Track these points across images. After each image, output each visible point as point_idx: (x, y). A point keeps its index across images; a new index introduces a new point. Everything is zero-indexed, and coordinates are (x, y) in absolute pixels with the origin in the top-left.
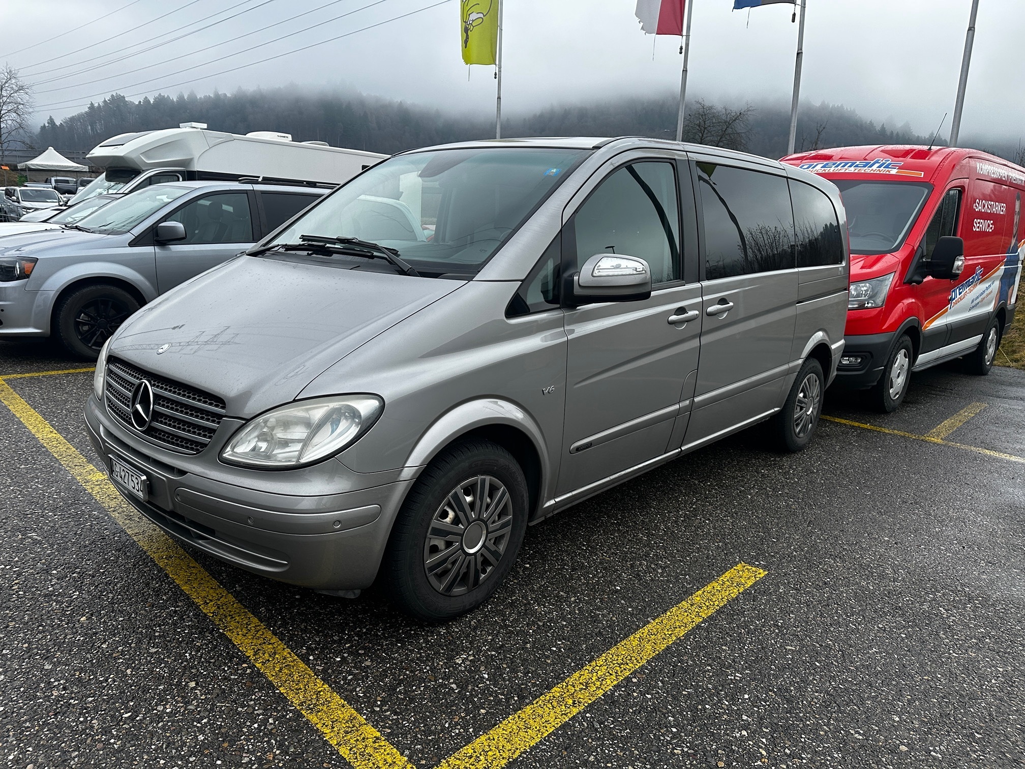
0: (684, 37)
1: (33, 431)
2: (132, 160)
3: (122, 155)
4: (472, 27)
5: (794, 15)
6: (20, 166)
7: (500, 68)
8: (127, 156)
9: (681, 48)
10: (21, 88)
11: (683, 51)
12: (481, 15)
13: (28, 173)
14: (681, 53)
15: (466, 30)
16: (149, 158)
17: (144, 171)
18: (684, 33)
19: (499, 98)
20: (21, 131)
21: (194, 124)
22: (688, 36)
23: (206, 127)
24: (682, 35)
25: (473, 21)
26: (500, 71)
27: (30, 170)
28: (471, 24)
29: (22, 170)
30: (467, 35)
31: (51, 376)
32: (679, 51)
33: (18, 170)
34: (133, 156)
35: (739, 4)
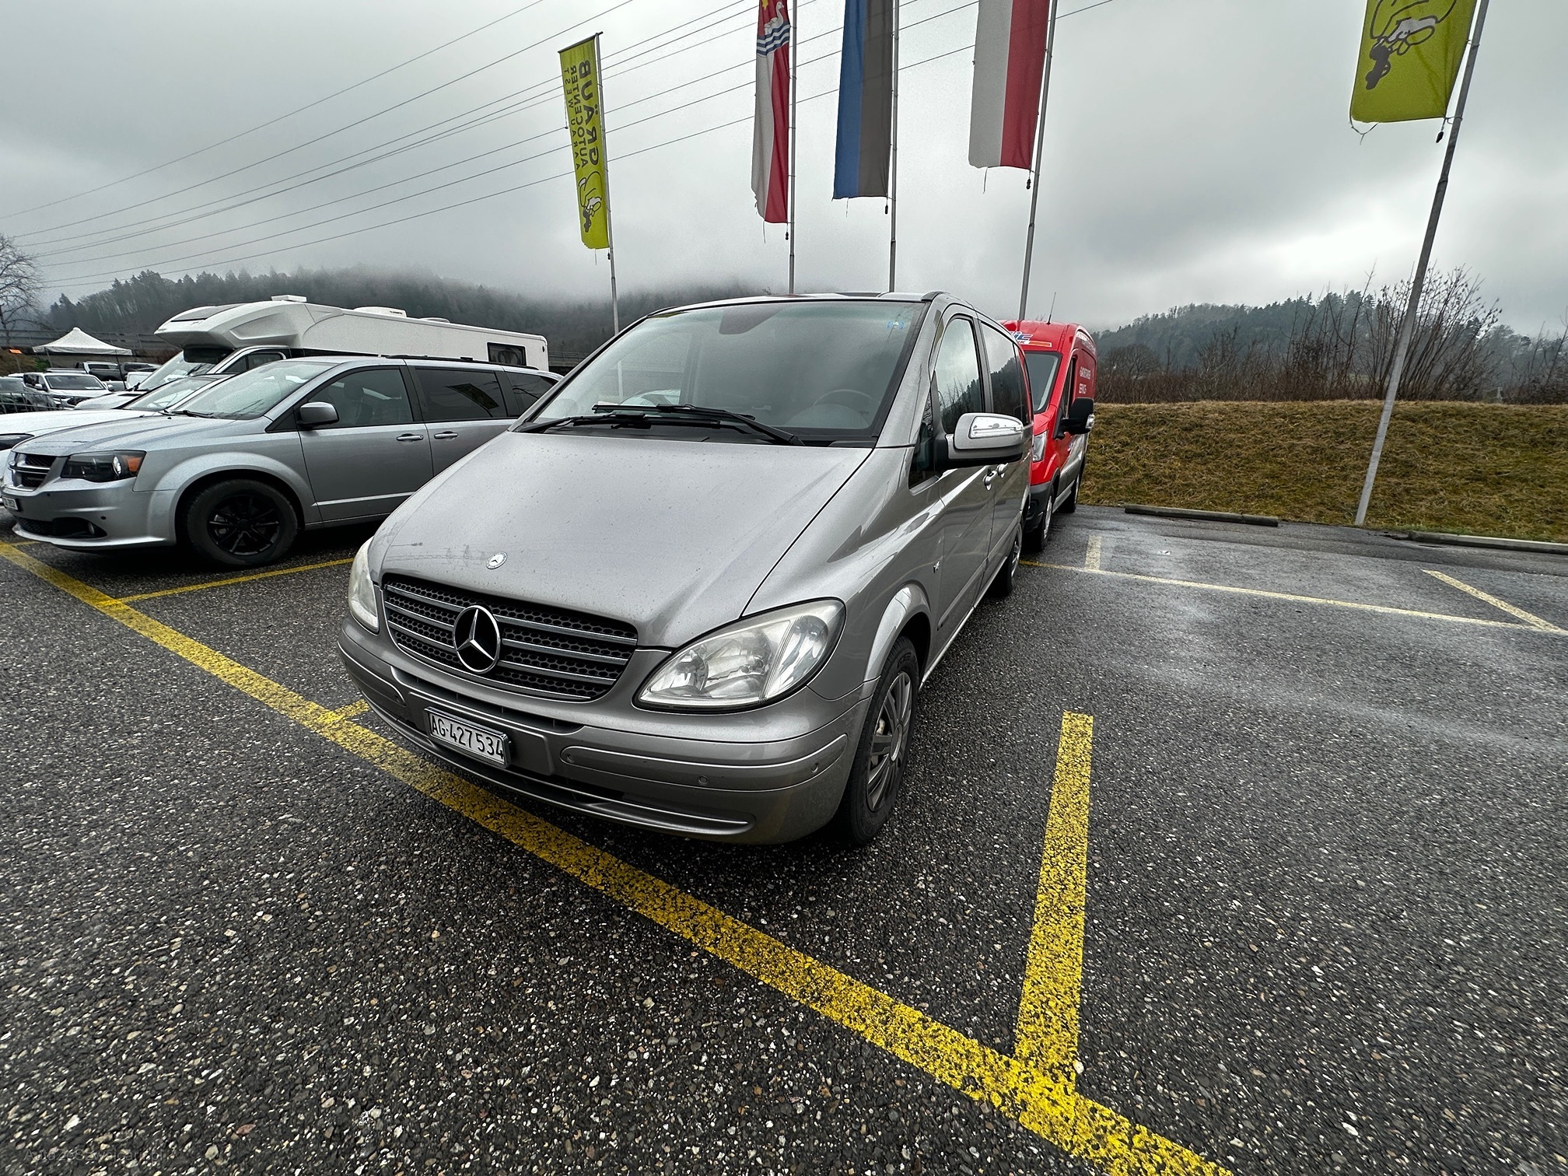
0: (790, 224)
1: (206, 667)
2: (219, 337)
3: (206, 330)
5: (887, 207)
6: (36, 349)
7: (612, 249)
8: (215, 331)
9: (787, 234)
11: (789, 237)
13: (49, 358)
14: (787, 240)
16: (241, 334)
17: (237, 349)
18: (789, 220)
19: (613, 278)
20: (30, 309)
21: (291, 297)
22: (792, 223)
23: (306, 301)
24: (787, 224)
26: (612, 252)
27: (51, 353)
29: (39, 354)
31: (190, 593)
32: (786, 238)
33: (35, 354)
34: (222, 332)
35: (838, 195)
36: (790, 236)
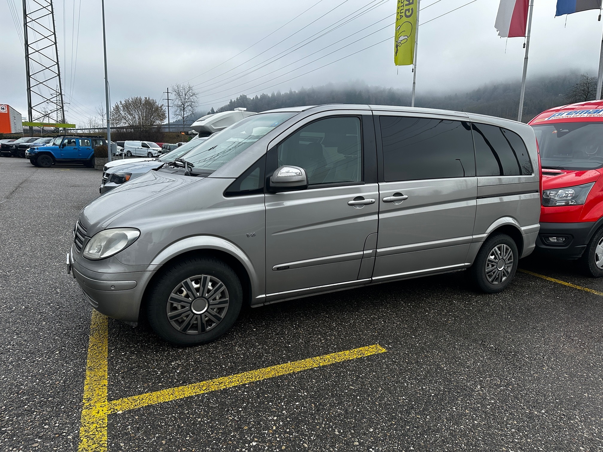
0: (526, 37)
2: (207, 128)
3: (203, 125)
4: (400, 44)
6: (189, 132)
7: (415, 66)
8: (206, 125)
9: (524, 44)
10: (194, 94)
12: (406, 37)
14: (524, 47)
15: (397, 46)
16: (215, 126)
17: (213, 133)
18: (526, 35)
19: (414, 83)
21: (240, 108)
22: (529, 37)
23: (246, 110)
24: (525, 37)
25: (401, 41)
26: (415, 68)
28: (400, 43)
29: (190, 134)
30: (397, 49)
32: (523, 46)
33: (188, 134)
34: (208, 125)
35: (559, 13)
36: (526, 46)
